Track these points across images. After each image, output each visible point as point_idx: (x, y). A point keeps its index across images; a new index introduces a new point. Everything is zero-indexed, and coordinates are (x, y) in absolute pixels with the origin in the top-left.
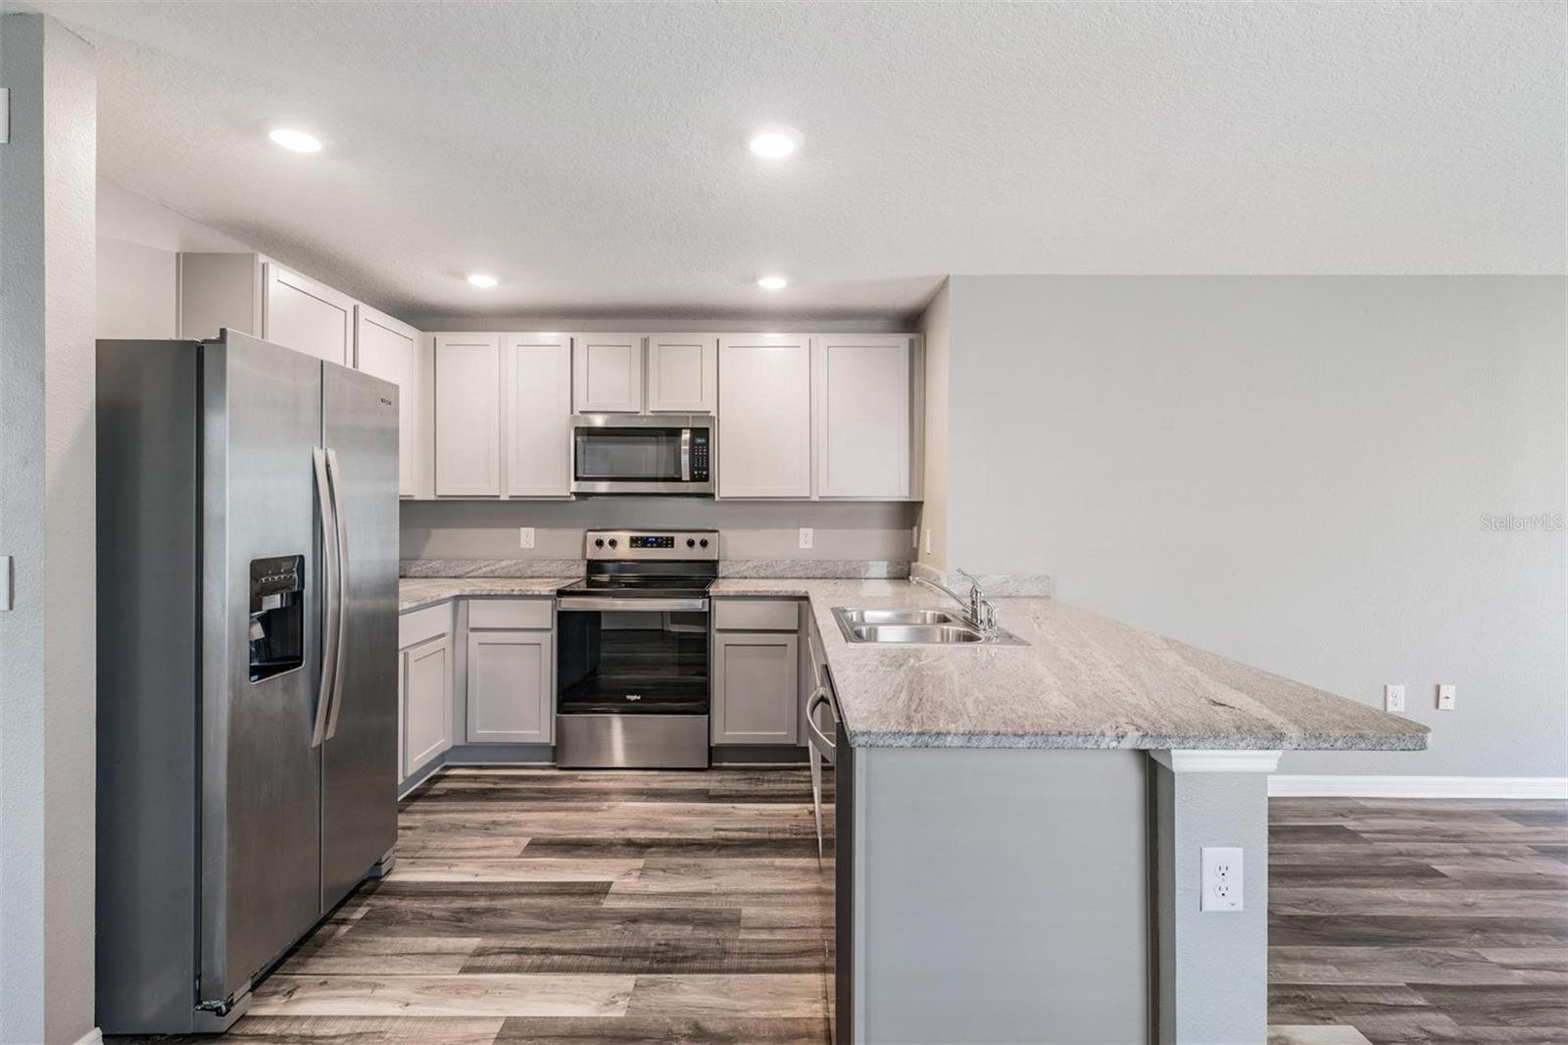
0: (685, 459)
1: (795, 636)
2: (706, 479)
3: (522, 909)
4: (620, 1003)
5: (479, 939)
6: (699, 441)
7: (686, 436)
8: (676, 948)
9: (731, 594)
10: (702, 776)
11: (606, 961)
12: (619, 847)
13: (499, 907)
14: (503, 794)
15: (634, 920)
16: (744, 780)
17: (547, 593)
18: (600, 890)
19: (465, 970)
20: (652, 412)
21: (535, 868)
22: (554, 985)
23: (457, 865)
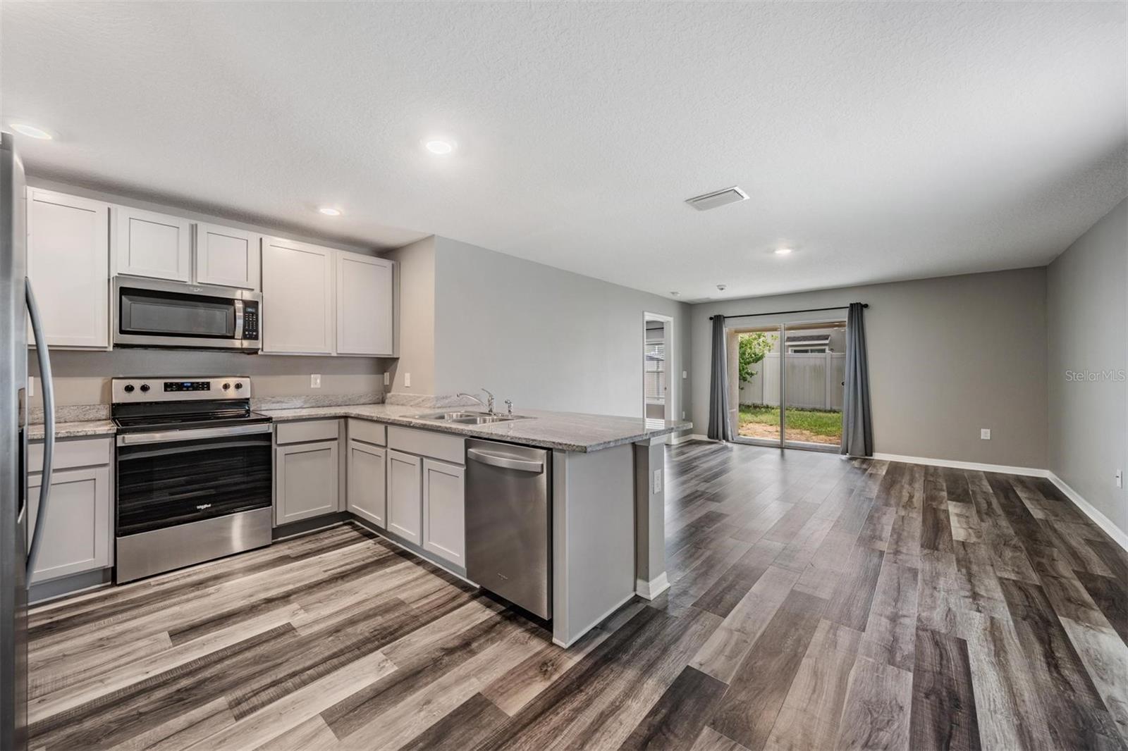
0: (240, 322)
1: (336, 442)
2: (256, 338)
3: (234, 666)
4: (387, 665)
5: (223, 698)
6: (249, 310)
7: (239, 305)
8: (385, 629)
9: (290, 418)
10: (271, 550)
11: (348, 655)
12: (263, 605)
13: (209, 676)
14: (76, 621)
15: (337, 631)
16: (307, 542)
17: (105, 432)
18: (288, 629)
19: (238, 718)
20: (199, 283)
21: (204, 644)
22: (330, 683)
23: (109, 678)
